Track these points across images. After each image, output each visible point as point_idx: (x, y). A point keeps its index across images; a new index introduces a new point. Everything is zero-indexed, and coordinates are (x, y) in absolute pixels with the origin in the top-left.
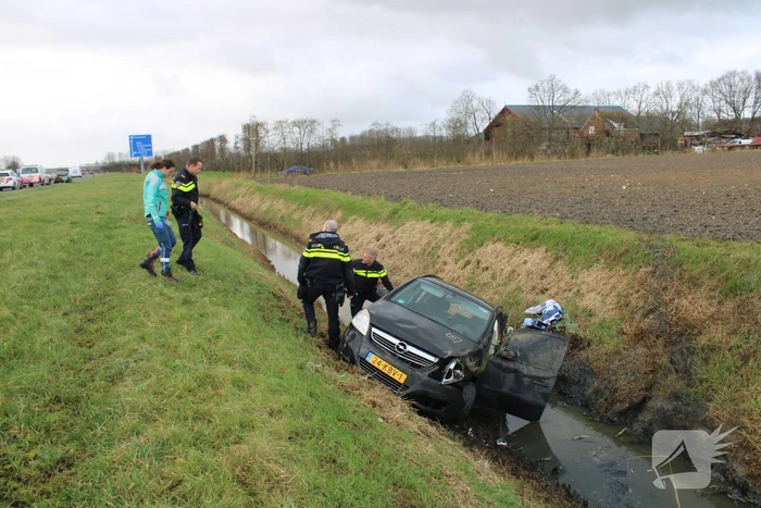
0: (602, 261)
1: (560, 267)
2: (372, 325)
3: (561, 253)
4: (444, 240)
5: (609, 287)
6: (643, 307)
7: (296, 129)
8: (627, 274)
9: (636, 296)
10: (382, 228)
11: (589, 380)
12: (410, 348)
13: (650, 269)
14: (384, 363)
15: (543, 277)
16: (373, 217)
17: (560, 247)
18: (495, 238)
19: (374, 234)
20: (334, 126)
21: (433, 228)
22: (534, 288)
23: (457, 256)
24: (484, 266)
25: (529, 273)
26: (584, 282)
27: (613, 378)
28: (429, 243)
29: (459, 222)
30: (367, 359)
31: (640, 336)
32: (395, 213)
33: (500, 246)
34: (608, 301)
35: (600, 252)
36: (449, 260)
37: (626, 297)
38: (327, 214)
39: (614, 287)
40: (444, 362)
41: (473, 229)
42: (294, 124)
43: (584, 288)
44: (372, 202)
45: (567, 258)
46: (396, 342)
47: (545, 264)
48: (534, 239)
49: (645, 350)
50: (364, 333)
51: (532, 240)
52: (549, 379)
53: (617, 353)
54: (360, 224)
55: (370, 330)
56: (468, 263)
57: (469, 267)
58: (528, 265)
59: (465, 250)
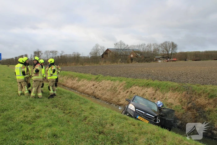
0: (171, 90)
1: (158, 92)
2: (136, 108)
3: (157, 89)
4: (118, 86)
5: (175, 97)
6: (187, 102)
7: (51, 54)
8: (180, 93)
9: (184, 99)
10: (94, 82)
11: (177, 121)
12: (147, 114)
13: (186, 92)
14: (142, 118)
15: (154, 95)
16: (90, 79)
17: (157, 87)
18: (135, 85)
19: (92, 84)
20: (62, 53)
21: (112, 82)
22: (151, 98)
23: (123, 90)
24: (133, 93)
25: (149, 94)
26: (167, 96)
27: (185, 120)
28: (112, 87)
29: (121, 81)
30: (137, 117)
31: (189, 109)
32: (97, 78)
33: (137, 87)
34: (176, 101)
35: (169, 88)
36: (121, 91)
37: (181, 99)
38: (73, 78)
39: (176, 97)
40: (156, 117)
41: (126, 83)
42: (51, 52)
43: (168, 97)
44: (87, 75)
45: (159, 90)
46: (144, 112)
47: (154, 92)
48: (148, 85)
49: (191, 112)
50: (135, 110)
51: (147, 85)
52: (172, 121)
53: (184, 114)
54: (85, 81)
55: (136, 110)
56: (128, 92)
57: (128, 93)
58: (148, 92)
59: (126, 88)
